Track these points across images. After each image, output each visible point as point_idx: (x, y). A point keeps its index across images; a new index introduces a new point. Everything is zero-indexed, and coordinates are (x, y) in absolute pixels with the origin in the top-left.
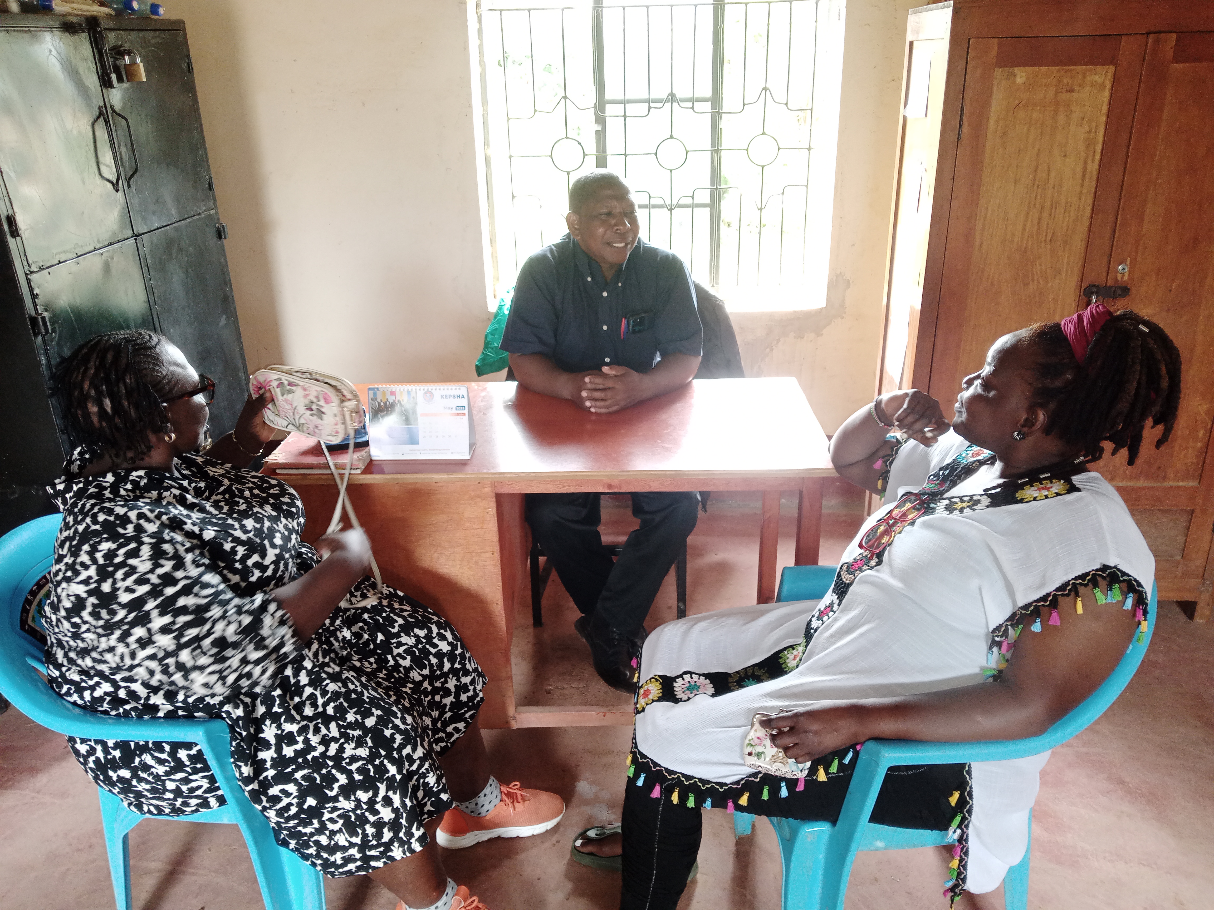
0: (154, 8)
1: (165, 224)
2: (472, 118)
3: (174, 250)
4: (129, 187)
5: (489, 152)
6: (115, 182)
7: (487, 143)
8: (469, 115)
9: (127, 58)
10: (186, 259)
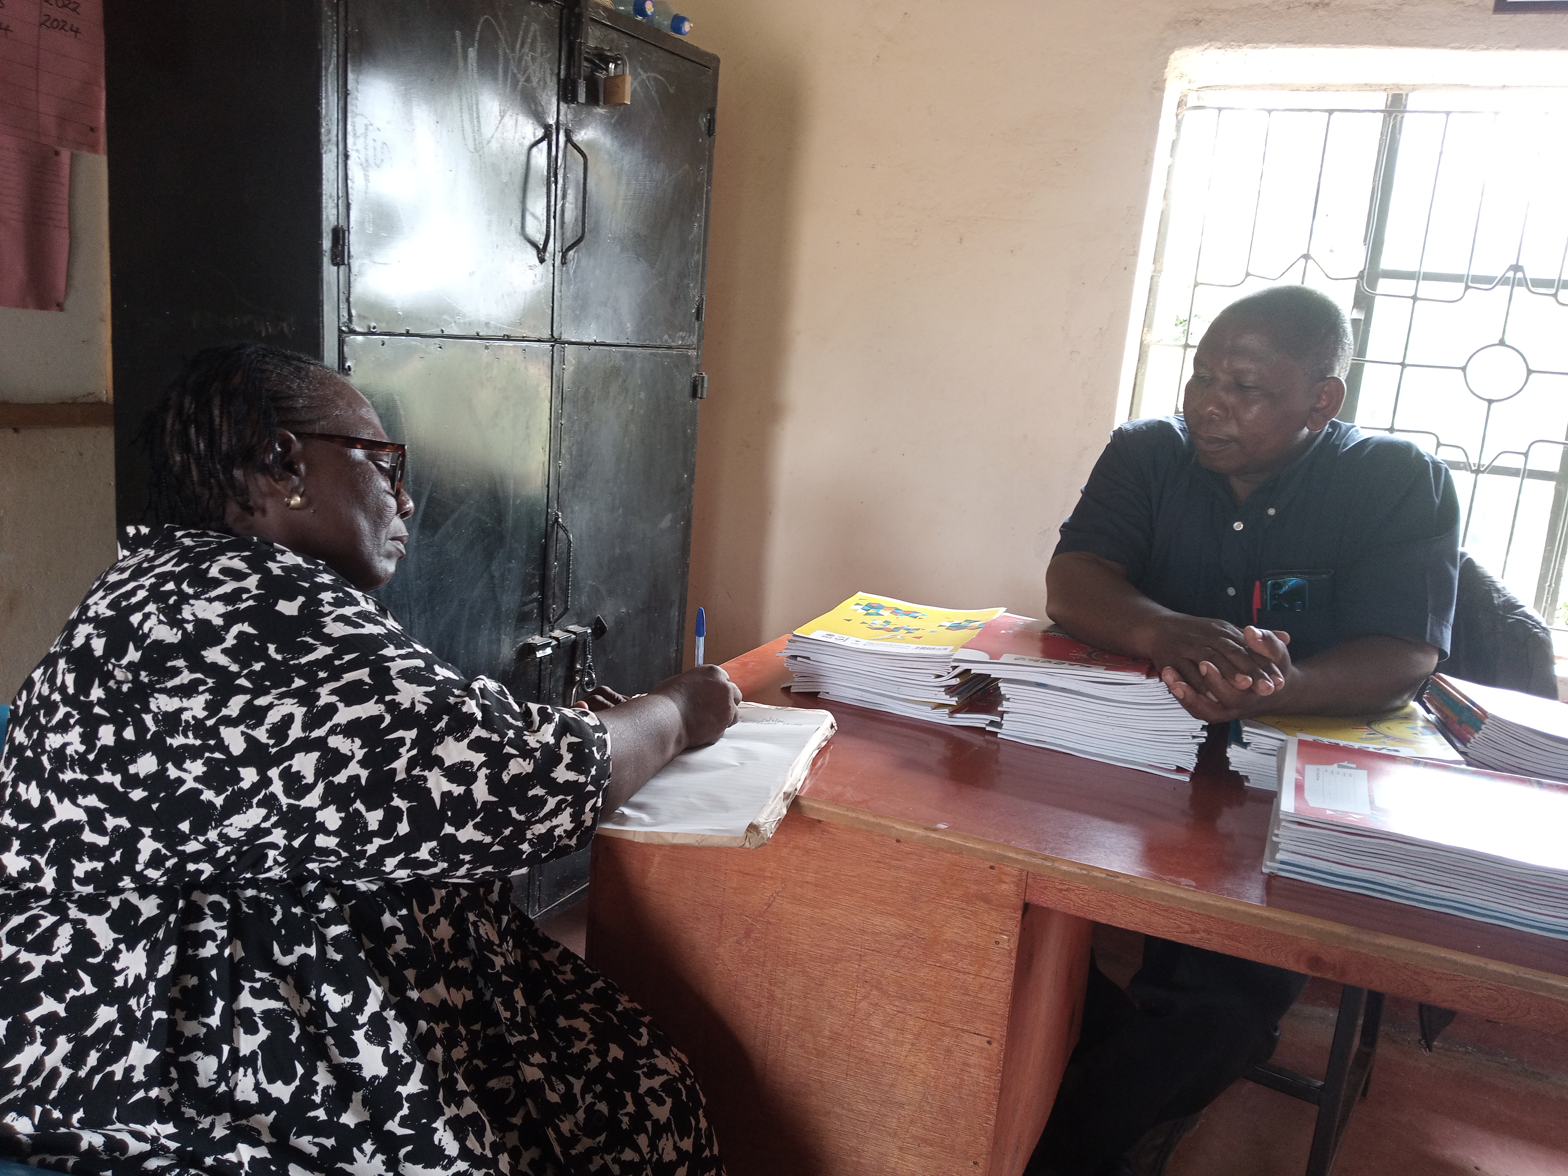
0: (677, 22)
1: (608, 342)
2: (1133, 273)
3: (614, 388)
4: (564, 263)
5: (1148, 338)
6: (541, 247)
7: (1147, 323)
8: (1128, 269)
9: (612, 66)
10: (631, 407)
